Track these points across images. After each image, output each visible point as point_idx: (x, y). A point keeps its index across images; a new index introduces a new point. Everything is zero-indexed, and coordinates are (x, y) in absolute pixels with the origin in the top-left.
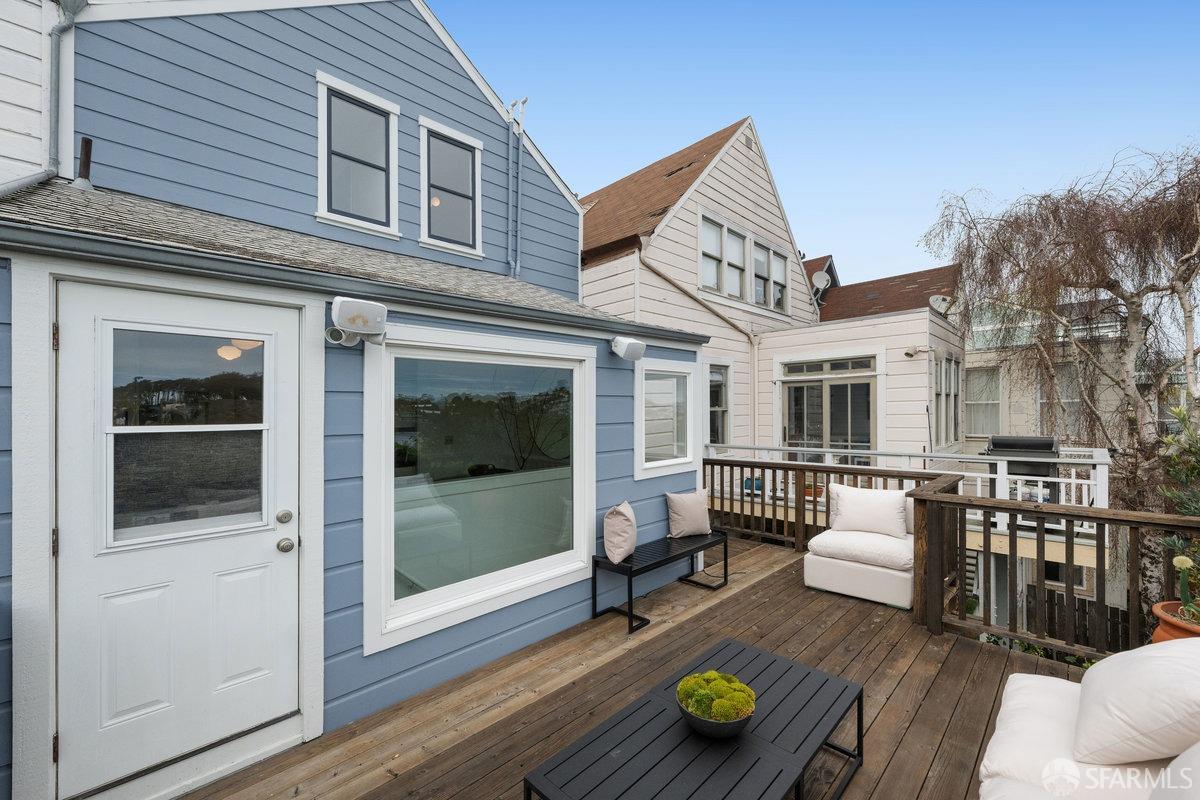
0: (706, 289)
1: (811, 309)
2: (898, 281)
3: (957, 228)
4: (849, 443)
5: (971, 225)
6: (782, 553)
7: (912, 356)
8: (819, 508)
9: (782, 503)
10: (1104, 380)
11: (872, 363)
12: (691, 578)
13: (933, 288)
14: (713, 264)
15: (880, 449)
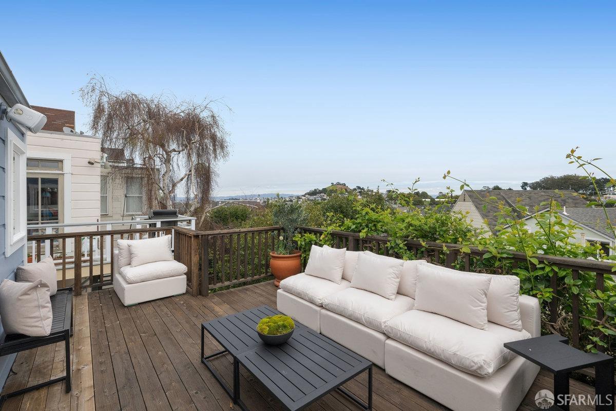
7: (93, 164)
11: (60, 164)
15: (66, 223)
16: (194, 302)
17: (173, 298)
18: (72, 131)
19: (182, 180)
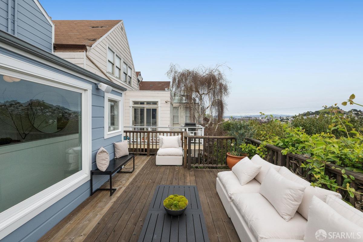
0: (109, 73)
1: (137, 86)
2: (157, 83)
3: (173, 72)
4: (151, 125)
5: (175, 72)
6: (144, 157)
7: (167, 102)
8: (145, 143)
9: (136, 143)
10: (196, 111)
11: (157, 103)
12: (121, 171)
13: (165, 86)
14: (111, 65)
15: (159, 126)
16: (182, 171)
17: (176, 166)
18: (168, 90)
19: (208, 108)
